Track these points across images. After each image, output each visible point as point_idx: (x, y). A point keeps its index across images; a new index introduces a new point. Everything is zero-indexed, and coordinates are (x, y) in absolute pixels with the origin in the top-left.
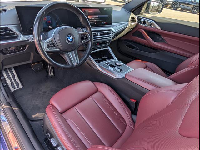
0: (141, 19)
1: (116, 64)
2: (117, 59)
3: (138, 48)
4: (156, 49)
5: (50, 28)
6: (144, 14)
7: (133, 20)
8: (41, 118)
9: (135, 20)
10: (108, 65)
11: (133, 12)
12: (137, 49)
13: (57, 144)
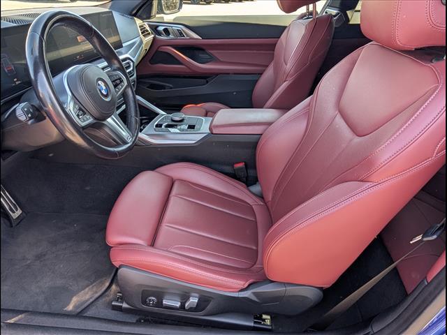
0: (158, 26)
1: (173, 121)
2: (164, 113)
3: (171, 85)
4: (205, 77)
5: (17, 83)
6: (157, 16)
7: (144, 32)
8: (91, 298)
9: (147, 31)
10: (163, 127)
11: (135, 15)
12: (171, 88)
13: (179, 300)
